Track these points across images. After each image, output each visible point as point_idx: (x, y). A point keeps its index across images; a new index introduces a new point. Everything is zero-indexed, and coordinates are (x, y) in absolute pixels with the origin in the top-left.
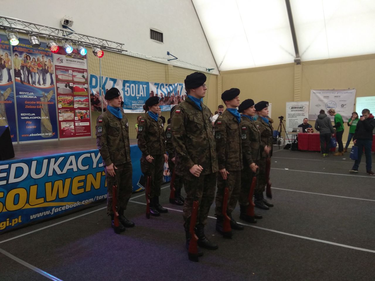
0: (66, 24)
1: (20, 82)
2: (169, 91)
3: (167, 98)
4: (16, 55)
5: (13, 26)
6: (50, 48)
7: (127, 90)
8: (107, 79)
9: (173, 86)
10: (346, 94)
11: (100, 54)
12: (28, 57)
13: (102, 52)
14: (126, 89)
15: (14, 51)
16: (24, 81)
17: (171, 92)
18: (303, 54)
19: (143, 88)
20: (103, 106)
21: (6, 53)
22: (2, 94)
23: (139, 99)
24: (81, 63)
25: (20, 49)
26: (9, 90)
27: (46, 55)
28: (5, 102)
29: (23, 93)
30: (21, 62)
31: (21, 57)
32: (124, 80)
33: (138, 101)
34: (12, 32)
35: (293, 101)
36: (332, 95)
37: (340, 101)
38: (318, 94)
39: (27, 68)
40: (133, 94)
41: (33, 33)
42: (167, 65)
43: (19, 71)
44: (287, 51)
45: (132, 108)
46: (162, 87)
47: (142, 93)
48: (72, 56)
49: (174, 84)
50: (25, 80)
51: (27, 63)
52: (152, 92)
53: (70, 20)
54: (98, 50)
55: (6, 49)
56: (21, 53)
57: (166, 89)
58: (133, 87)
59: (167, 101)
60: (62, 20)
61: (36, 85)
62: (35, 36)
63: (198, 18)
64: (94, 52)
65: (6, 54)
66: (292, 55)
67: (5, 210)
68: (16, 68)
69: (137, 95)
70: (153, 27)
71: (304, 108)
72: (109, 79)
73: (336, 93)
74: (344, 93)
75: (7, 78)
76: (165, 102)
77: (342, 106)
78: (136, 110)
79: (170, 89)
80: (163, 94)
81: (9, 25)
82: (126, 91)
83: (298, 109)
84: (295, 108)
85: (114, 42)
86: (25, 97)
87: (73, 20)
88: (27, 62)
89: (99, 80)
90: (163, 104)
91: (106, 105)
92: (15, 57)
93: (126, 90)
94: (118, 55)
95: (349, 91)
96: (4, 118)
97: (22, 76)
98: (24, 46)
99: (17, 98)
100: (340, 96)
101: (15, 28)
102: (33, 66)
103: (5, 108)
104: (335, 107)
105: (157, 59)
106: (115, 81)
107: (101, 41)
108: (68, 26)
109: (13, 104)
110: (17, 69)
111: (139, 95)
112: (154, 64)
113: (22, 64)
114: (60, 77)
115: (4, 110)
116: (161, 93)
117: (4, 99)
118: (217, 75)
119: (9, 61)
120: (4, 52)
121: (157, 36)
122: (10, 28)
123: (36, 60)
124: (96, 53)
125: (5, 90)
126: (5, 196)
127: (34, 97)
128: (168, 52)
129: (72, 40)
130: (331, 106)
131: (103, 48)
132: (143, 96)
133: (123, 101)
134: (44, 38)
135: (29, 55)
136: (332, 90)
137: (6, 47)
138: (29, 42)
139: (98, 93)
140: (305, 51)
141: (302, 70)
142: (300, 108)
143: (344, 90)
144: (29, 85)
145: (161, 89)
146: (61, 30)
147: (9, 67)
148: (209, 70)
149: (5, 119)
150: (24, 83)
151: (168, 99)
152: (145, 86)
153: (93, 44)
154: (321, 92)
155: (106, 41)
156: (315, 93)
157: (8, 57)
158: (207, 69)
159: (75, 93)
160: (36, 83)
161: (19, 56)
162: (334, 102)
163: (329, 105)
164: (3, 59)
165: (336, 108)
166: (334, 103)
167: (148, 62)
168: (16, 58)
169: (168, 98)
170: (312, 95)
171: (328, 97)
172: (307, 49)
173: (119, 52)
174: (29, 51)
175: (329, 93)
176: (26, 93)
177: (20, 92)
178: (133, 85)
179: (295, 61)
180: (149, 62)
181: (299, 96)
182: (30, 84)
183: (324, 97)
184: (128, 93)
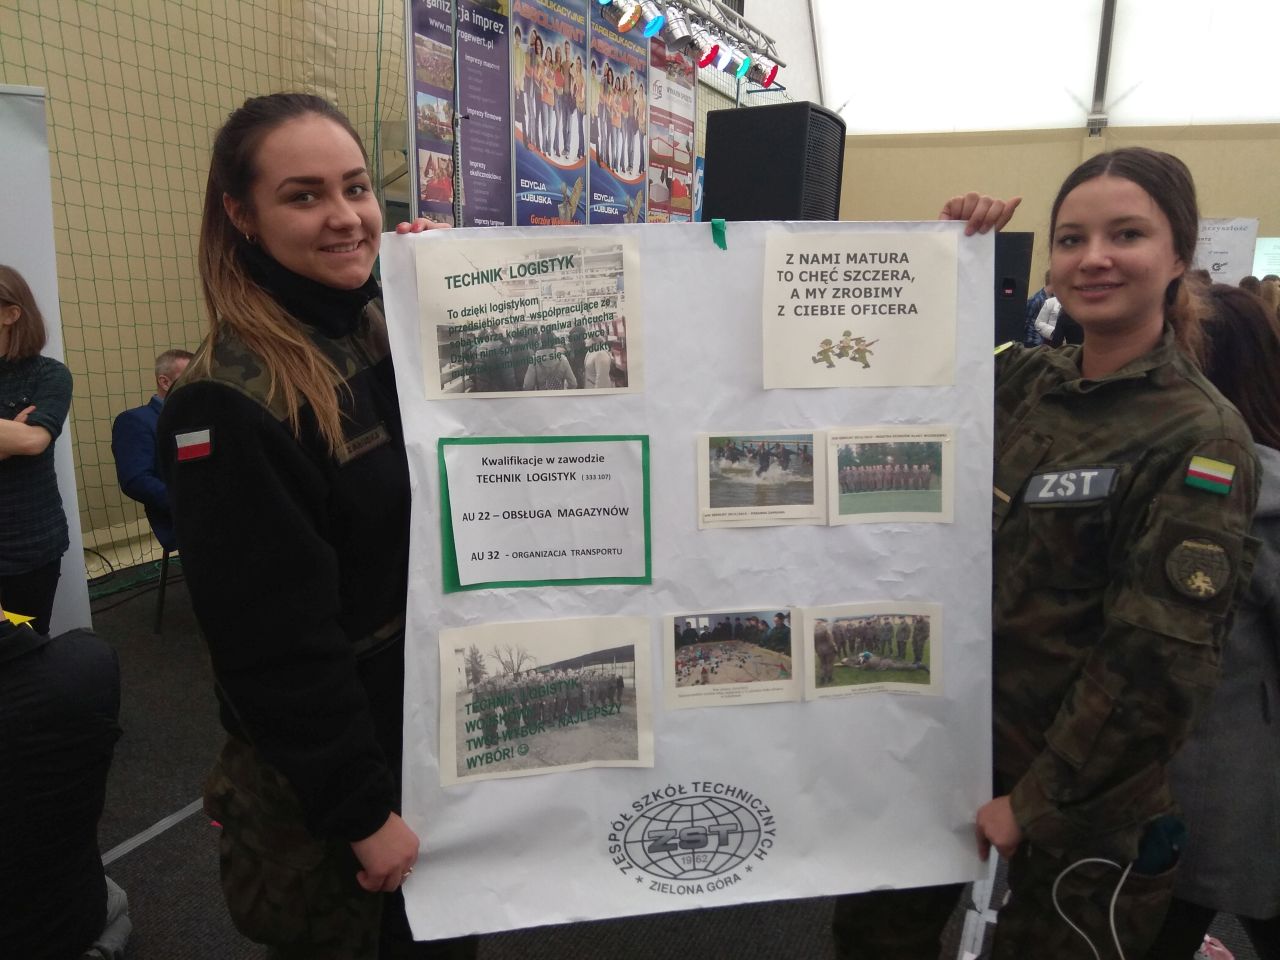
1: (596, 160)
4: (594, 64)
12: (610, 73)
15: (592, 51)
16: (601, 155)
18: (1116, 103)
21: (579, 59)
22: (569, 196)
24: (687, 99)
25: (600, 47)
26: (579, 184)
29: (599, 197)
30: (599, 93)
31: (600, 73)
39: (606, 111)
43: (596, 122)
48: (676, 77)
50: (602, 151)
51: (608, 96)
55: (578, 44)
56: (600, 59)
61: (617, 171)
65: (579, 61)
66: (1080, 104)
68: (592, 110)
74: (1223, 229)
75: (578, 146)
77: (1215, 267)
86: (602, 209)
88: (608, 92)
92: (591, 73)
97: (600, 140)
99: (591, 214)
100: (1210, 239)
102: (616, 105)
110: (593, 116)
113: (600, 97)
114: (656, 146)
117: (571, 214)
119: (582, 87)
120: (574, 52)
123: (623, 87)
125: (573, 184)
127: (615, 211)
135: (611, 68)
137: (579, 36)
140: (1124, 97)
144: (608, 170)
147: (582, 106)
150: (601, 163)
157: (581, 69)
159: (673, 201)
160: (618, 164)
161: (597, 68)
164: (573, 80)
168: (593, 77)
176: (603, 198)
177: (595, 195)
179: (1089, 123)
182: (610, 168)
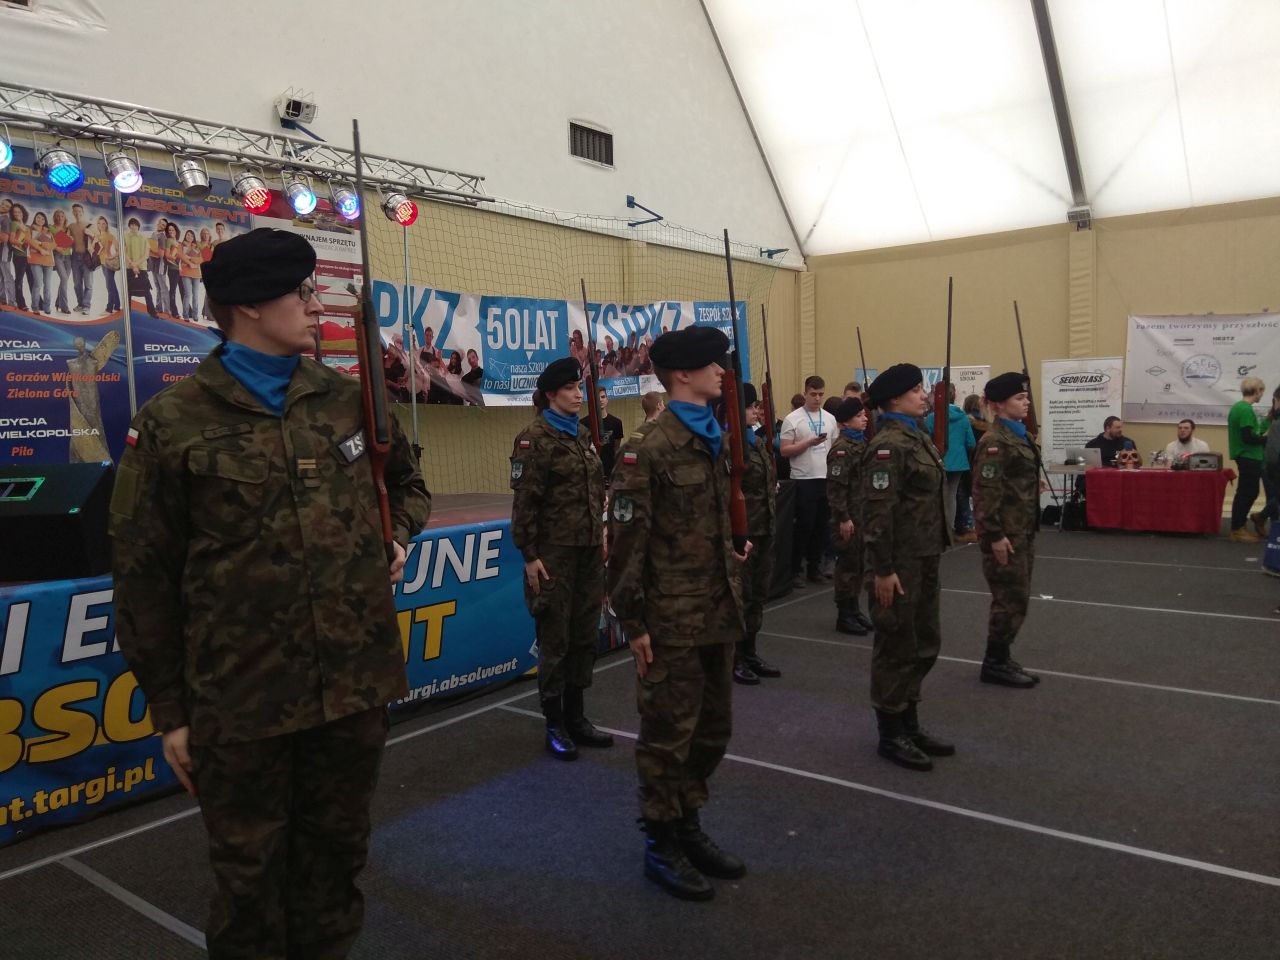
0: (294, 113)
1: (145, 312)
2: (634, 329)
3: (627, 355)
4: (133, 222)
5: (124, 129)
6: (242, 196)
7: (495, 329)
8: (427, 293)
9: (648, 311)
10: (1257, 330)
11: (404, 214)
12: (171, 227)
13: (412, 208)
14: (491, 325)
15: (127, 210)
16: (159, 307)
17: (642, 332)
18: (1099, 192)
19: (548, 320)
20: (416, 384)
21: (102, 218)
22: (90, 352)
23: (533, 359)
24: (344, 243)
25: (146, 204)
26: (110, 339)
27: (229, 221)
28: (99, 378)
29: (156, 348)
30: (148, 246)
31: (148, 229)
32: (484, 298)
33: (532, 366)
34: (121, 148)
35: (1067, 355)
36: (1203, 335)
37: (1235, 354)
38: (1155, 333)
39: (166, 263)
40: (514, 341)
41: (189, 150)
42: (628, 240)
43: (143, 274)
44: (1041, 184)
45: (512, 389)
46: (611, 314)
47: (545, 340)
48: (315, 223)
49: (651, 306)
50: (161, 304)
51: (168, 250)
52: (578, 333)
53: (305, 100)
54: (399, 201)
55: (100, 205)
56: (149, 216)
57: (625, 321)
58: (512, 318)
59: (626, 364)
60: (280, 102)
61: (196, 320)
62: (193, 160)
63: (733, 79)
64: (385, 208)
65: (102, 221)
66: (1060, 197)
67: (101, 741)
68: (134, 265)
69: (527, 346)
70: (579, 116)
71: (1105, 379)
72: (433, 294)
73: (1220, 326)
74: (1248, 326)
75: (106, 302)
76: (621, 367)
77: (1242, 371)
78: (525, 396)
79: (635, 321)
80: (615, 340)
81: (109, 128)
82: (490, 334)
83: (1084, 384)
84: (1075, 380)
85: (451, 173)
86: (163, 359)
87: (316, 102)
88: (166, 246)
89: (401, 297)
90: (613, 373)
91: (424, 381)
92: (129, 231)
93: (490, 329)
94: (465, 212)
95: (1265, 320)
96: (96, 431)
97: (154, 292)
98: (160, 191)
99: (137, 365)
100: (1233, 338)
101: (130, 137)
102: (187, 258)
103: (98, 398)
104: (1217, 376)
105: (594, 224)
106: (453, 300)
107: (409, 168)
108: (300, 120)
109: (124, 382)
110: (136, 270)
111: (532, 346)
112: (584, 238)
113: (151, 251)
115: (94, 405)
116: (607, 337)
117: (96, 368)
118: (797, 272)
119: (110, 243)
120: (93, 213)
121: (592, 144)
122: (114, 136)
123: (198, 238)
124: (393, 210)
125: (100, 339)
126: (102, 694)
127: (191, 360)
128: (628, 197)
129: (313, 170)
130: (1201, 374)
131: (416, 193)
132: (547, 348)
133: (482, 367)
134: (224, 162)
135: (174, 222)
136: (1204, 316)
137: (100, 198)
138: (172, 179)
139: (398, 341)
140: (1106, 184)
141: (1098, 247)
142: (1091, 380)
143: (1248, 315)
144: (176, 320)
145: (606, 323)
146: (276, 137)
147: (110, 263)
148: (771, 254)
149: (98, 433)
150: (158, 314)
151: (630, 358)
152: (553, 315)
153: (382, 182)
154: (1166, 323)
155: (425, 168)
156: (1143, 328)
157: (107, 228)
158: (762, 252)
159: (325, 345)
160: (196, 313)
161: (142, 225)
162: (1212, 357)
163: (1193, 368)
164: (92, 239)
165: (1219, 379)
166: (1213, 362)
167: (562, 233)
168: (135, 234)
169: (631, 354)
170: (1132, 333)
171: (1192, 340)
172: (1114, 174)
173: (468, 204)
174: (175, 208)
175: (1194, 326)
176: (164, 348)
177: (146, 346)
178: (513, 311)
179: (1072, 216)
180: (568, 234)
181: (1088, 338)
182: (178, 318)
183: (1176, 340)
184: (496, 341)
